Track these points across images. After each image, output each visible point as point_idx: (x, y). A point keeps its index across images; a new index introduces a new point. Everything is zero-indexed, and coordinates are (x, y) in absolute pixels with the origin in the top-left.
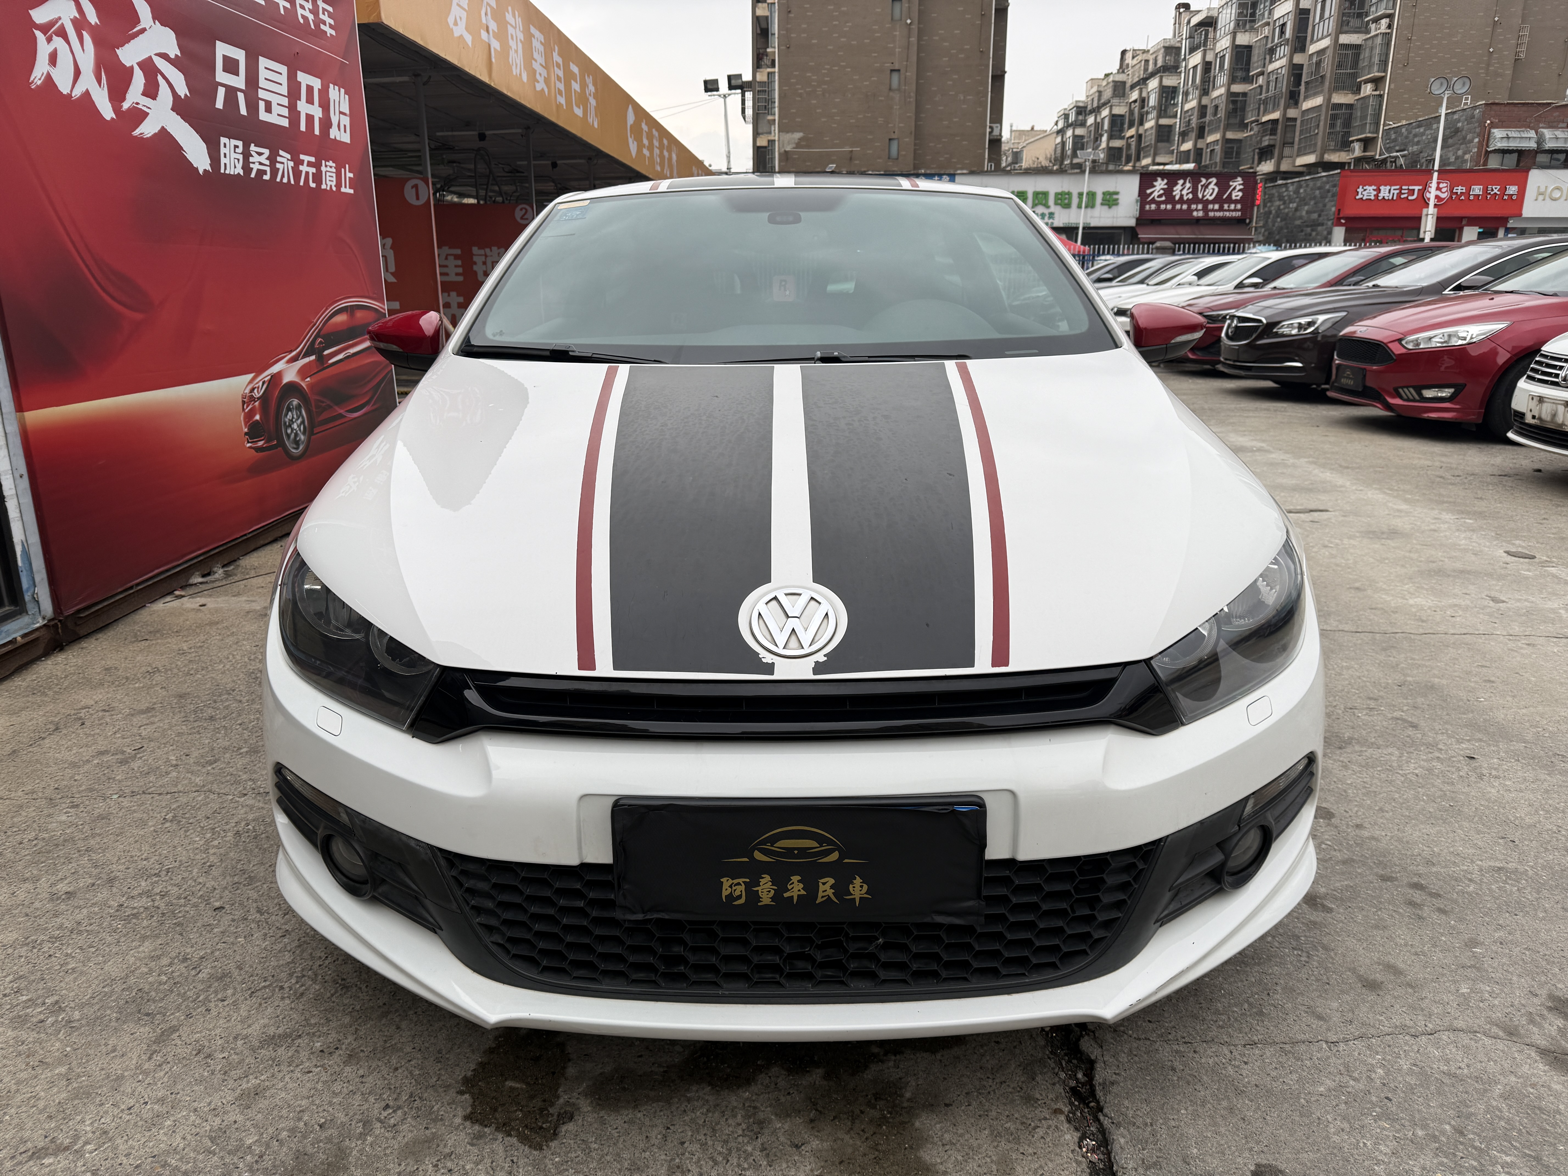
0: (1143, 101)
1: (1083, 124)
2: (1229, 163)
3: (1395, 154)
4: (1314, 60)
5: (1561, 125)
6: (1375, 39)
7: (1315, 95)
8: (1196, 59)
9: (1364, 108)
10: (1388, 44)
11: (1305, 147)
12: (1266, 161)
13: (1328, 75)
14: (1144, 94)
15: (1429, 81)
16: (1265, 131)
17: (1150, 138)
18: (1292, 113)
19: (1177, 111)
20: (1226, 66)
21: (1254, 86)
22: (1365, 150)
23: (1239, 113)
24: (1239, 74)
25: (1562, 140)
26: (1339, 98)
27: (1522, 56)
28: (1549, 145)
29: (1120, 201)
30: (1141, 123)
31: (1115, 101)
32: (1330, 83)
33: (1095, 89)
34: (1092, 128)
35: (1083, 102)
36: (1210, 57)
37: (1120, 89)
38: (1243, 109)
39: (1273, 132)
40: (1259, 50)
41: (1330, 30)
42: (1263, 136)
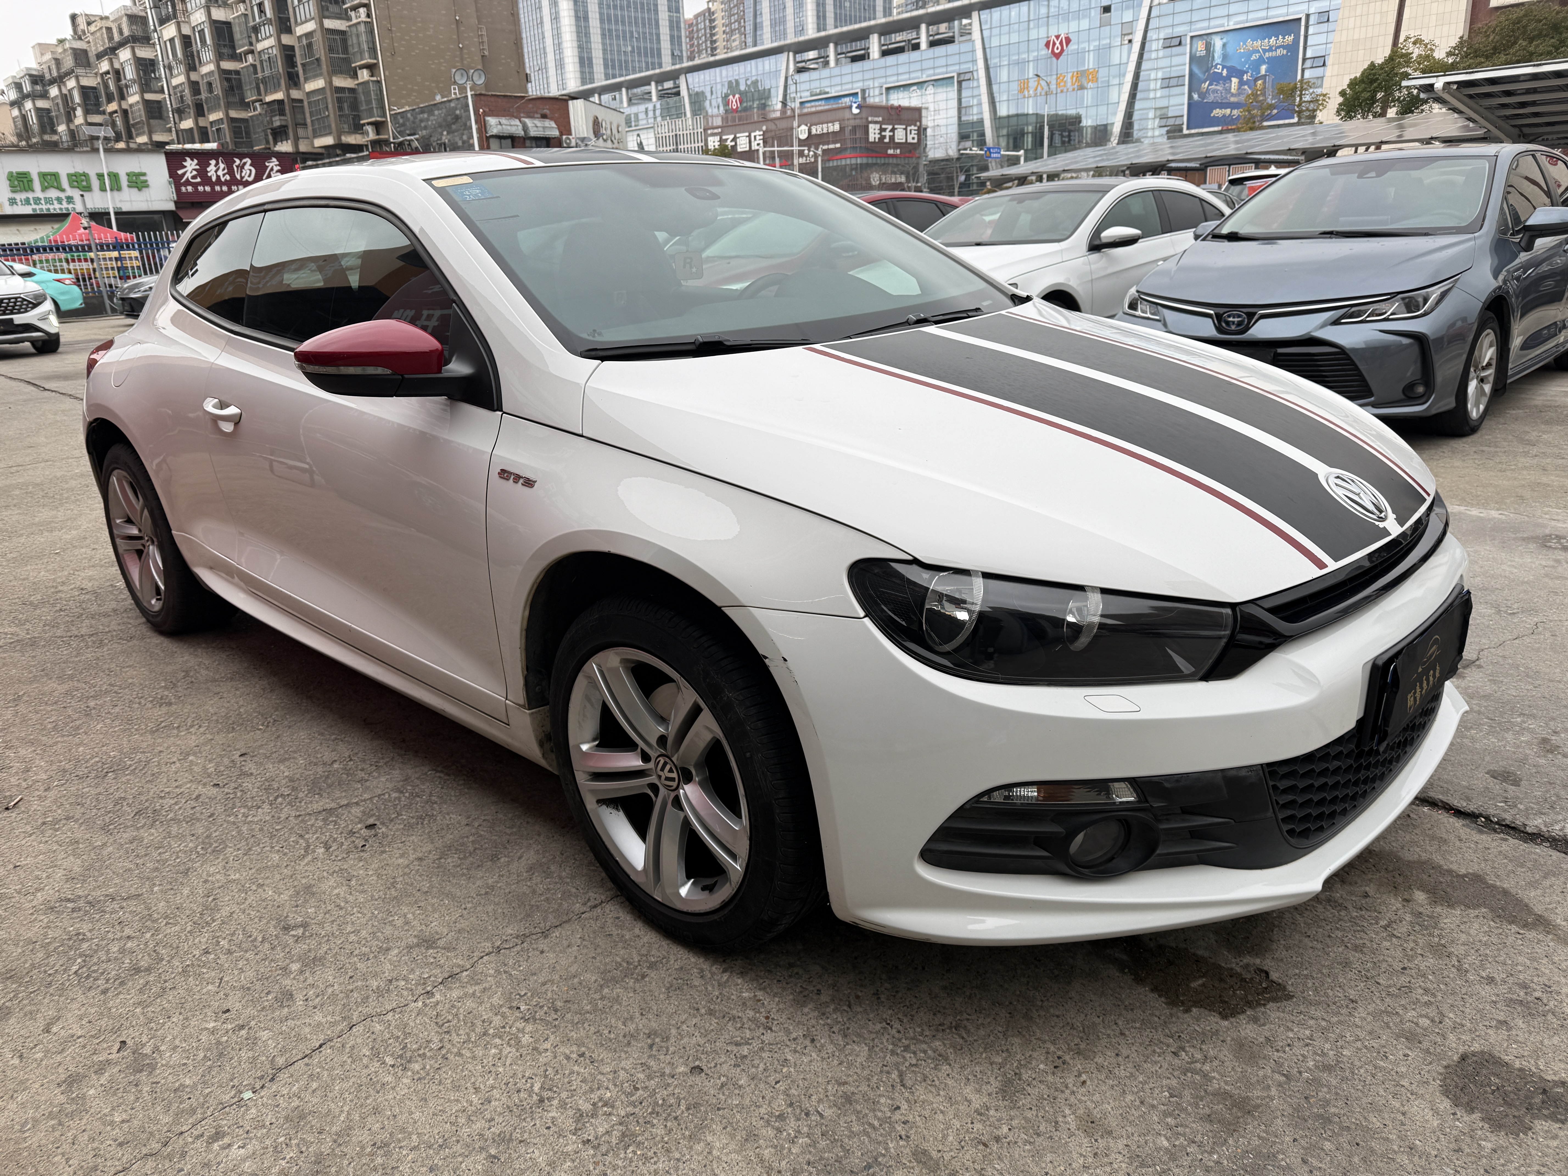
0: (118, 74)
1: (44, 95)
2: (241, 143)
3: (408, 138)
4: (304, 42)
5: (536, 116)
6: (358, 26)
7: (315, 77)
8: (170, 31)
9: (367, 93)
10: (372, 32)
11: (320, 129)
12: (282, 141)
13: (323, 59)
14: (117, 66)
15: (451, 72)
16: (272, 111)
17: (139, 114)
18: (295, 94)
19: (162, 87)
20: (209, 41)
21: (245, 64)
22: (378, 133)
23: (236, 92)
24: (225, 51)
25: (541, 129)
26: (340, 82)
27: (486, 53)
28: (533, 133)
29: (150, 183)
30: (122, 97)
31: (80, 71)
32: (327, 66)
33: (48, 56)
34: (59, 101)
35: (35, 70)
36: (186, 30)
37: (82, 58)
38: (240, 87)
39: (282, 113)
40: (240, 27)
41: (312, 14)
42: (271, 117)
